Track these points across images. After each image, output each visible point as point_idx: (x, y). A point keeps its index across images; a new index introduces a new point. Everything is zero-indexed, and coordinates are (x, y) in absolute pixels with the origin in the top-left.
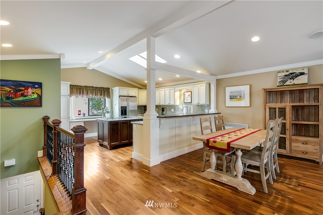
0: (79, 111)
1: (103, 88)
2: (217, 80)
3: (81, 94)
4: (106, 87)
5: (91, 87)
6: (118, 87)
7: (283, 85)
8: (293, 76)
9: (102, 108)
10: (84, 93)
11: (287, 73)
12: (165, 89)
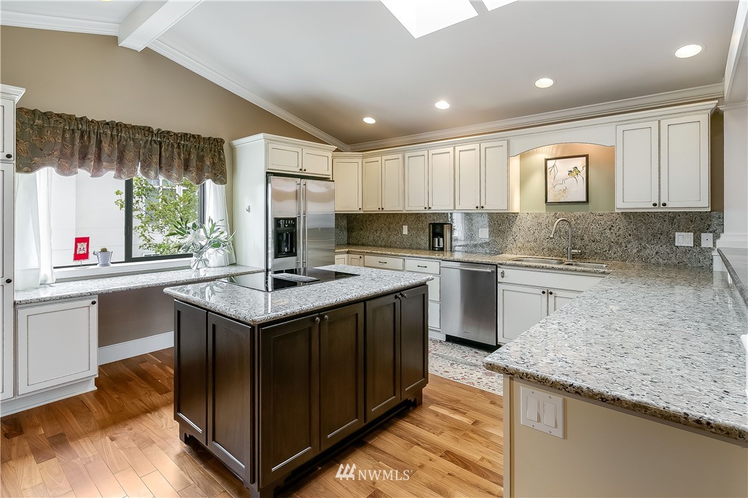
0: (78, 240)
1: (197, 138)
3: (91, 156)
4: (207, 136)
5: (140, 128)
6: (261, 135)
9: (190, 225)
10: (104, 156)
12: (458, 149)
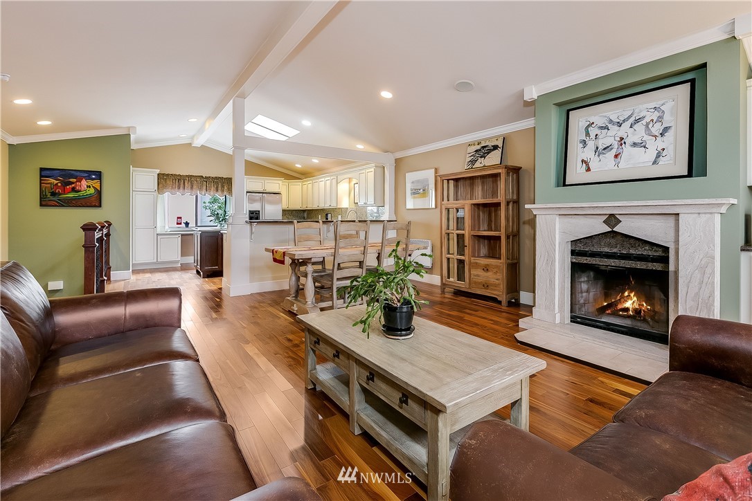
0: (178, 218)
1: (222, 178)
2: (397, 160)
5: (199, 176)
7: (472, 168)
8: (484, 151)
10: (186, 188)
11: (478, 147)
